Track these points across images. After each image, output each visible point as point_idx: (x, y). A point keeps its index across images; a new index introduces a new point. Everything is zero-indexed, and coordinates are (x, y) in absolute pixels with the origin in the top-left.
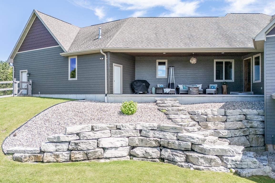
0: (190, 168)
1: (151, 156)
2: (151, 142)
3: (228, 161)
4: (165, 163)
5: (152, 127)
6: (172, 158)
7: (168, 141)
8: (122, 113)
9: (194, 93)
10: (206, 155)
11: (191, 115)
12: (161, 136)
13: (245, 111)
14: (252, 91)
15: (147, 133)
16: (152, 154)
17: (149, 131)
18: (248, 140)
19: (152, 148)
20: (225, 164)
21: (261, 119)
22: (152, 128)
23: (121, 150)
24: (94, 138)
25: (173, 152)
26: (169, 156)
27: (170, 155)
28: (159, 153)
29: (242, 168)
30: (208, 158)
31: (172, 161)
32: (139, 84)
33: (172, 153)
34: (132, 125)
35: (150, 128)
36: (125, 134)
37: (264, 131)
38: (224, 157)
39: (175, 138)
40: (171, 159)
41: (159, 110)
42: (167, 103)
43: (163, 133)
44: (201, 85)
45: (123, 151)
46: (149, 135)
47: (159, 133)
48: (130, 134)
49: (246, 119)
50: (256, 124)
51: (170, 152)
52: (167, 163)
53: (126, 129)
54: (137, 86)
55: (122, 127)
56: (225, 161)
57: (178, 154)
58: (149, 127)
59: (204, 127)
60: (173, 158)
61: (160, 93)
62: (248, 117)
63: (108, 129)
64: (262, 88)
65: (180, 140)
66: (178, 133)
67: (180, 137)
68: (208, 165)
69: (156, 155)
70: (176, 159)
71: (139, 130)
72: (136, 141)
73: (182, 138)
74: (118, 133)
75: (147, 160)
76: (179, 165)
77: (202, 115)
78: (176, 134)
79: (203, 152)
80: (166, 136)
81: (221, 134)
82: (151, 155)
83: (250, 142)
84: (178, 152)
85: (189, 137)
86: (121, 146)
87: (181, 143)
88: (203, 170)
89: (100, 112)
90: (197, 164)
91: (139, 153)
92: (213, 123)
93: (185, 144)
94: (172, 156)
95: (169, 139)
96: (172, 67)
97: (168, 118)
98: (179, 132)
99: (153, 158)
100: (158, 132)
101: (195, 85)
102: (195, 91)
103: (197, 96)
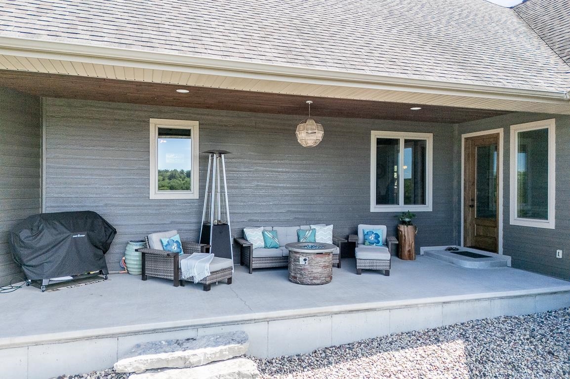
9: (315, 278)
14: (505, 254)
32: (48, 237)
44: (331, 227)
54: (41, 249)
61: (161, 275)
64: (559, 251)
96: (220, 153)
101: (308, 227)
102: (320, 270)
103: (340, 313)
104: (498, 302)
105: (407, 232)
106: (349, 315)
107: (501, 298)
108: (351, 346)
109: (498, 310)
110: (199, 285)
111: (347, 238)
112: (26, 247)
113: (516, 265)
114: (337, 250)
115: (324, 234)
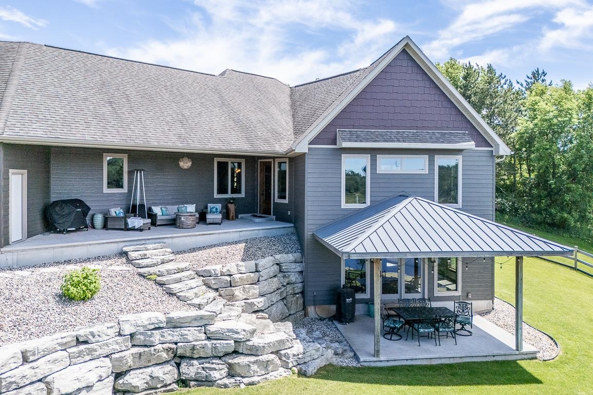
0: (239, 385)
1: (163, 381)
2: (158, 354)
3: (288, 358)
4: (193, 389)
5: (156, 324)
6: (204, 375)
7: (192, 346)
8: (66, 298)
9: (188, 226)
10: (258, 356)
11: (202, 278)
12: (176, 339)
13: (278, 256)
14: (273, 215)
15: (147, 339)
16: (165, 377)
17: (152, 334)
18: (285, 305)
19: (160, 367)
20: (284, 363)
21: (299, 269)
22: (157, 326)
23: (99, 388)
24: (35, 379)
25: (203, 364)
26: (198, 373)
27: (199, 371)
28: (176, 371)
29: (305, 363)
30: (264, 360)
31: (206, 381)
32: (66, 210)
33: (202, 366)
34: (111, 327)
35: (152, 327)
36: (101, 350)
37: (304, 287)
38: (283, 352)
39: (203, 336)
40: (204, 378)
41: (141, 275)
42: (150, 256)
43: (179, 332)
44: (195, 205)
45: (104, 390)
46: (154, 341)
47: (172, 332)
48: (111, 348)
49: (281, 271)
50: (293, 278)
51: (198, 364)
52: (197, 388)
53: (100, 339)
54: (63, 215)
55: (90, 337)
56: (284, 359)
57: (214, 366)
58: (150, 324)
59: (228, 297)
60: (206, 376)
61: (117, 227)
62: (283, 268)
63: (59, 348)
64: (289, 212)
65: (212, 338)
66: (206, 325)
67: (212, 333)
68: (263, 372)
69: (171, 377)
70: (213, 376)
71: (129, 336)
72: (129, 360)
73: (217, 335)
74: (85, 353)
75: (156, 393)
76: (220, 386)
77: (221, 275)
78: (203, 328)
79: (254, 351)
80: (186, 336)
81: (256, 307)
82: (162, 379)
83: (288, 309)
84: (214, 361)
85: (229, 330)
86: (99, 379)
87: (218, 345)
88: (259, 382)
89: (6, 303)
90: (248, 374)
91: (138, 384)
92: (241, 289)
93: (225, 345)
94: (204, 372)
95: (193, 340)
96: (141, 171)
97: (167, 293)
98: (207, 323)
99: (166, 386)
100: (169, 332)
101: (183, 206)
102: (190, 222)
103: (199, 235)
104: (261, 231)
105: (232, 207)
106: (203, 236)
107: (262, 229)
108: (203, 247)
109: (261, 234)
110: (137, 230)
111: (202, 210)
112: (58, 215)
113: (277, 220)
114: (198, 216)
115: (191, 208)
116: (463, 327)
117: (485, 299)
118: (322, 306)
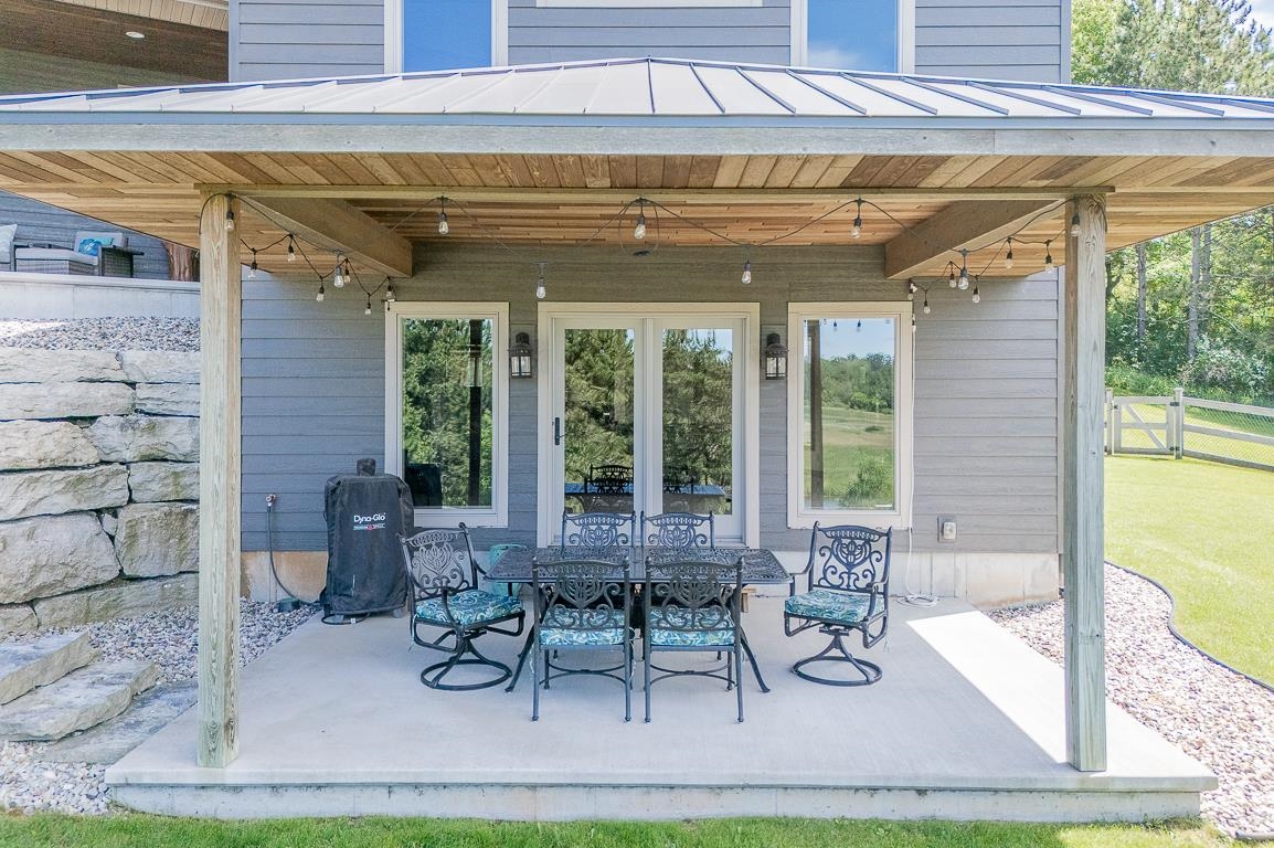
18: (111, 537)
49: (136, 409)
50: (183, 438)
62: (143, 394)
83: (118, 554)
116: (837, 644)
117: (1023, 550)
118: (306, 555)
